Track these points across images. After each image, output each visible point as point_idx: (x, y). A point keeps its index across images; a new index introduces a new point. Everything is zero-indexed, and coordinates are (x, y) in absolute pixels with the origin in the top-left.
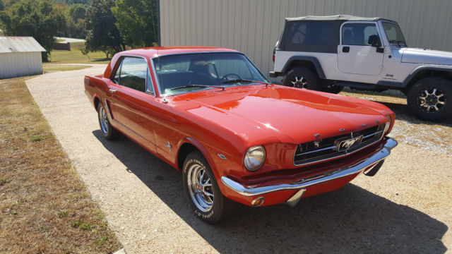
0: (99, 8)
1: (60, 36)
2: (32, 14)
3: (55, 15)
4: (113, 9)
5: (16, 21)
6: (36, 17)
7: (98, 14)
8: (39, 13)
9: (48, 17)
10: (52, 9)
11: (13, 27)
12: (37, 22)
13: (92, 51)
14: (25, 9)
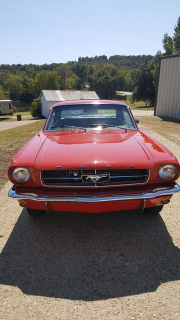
0: (144, 71)
1: (119, 90)
2: (105, 76)
3: (118, 77)
4: (152, 71)
5: (95, 81)
6: (107, 78)
7: (143, 75)
8: (109, 76)
9: (113, 78)
10: (117, 73)
11: (93, 85)
12: (107, 81)
13: (137, 101)
14: (101, 73)
